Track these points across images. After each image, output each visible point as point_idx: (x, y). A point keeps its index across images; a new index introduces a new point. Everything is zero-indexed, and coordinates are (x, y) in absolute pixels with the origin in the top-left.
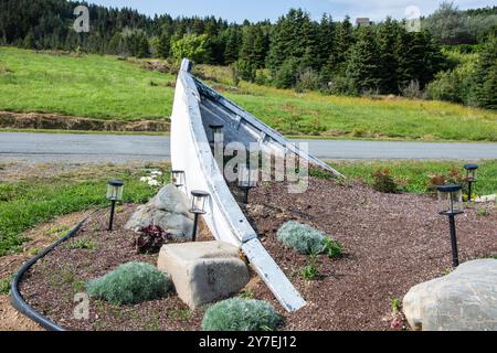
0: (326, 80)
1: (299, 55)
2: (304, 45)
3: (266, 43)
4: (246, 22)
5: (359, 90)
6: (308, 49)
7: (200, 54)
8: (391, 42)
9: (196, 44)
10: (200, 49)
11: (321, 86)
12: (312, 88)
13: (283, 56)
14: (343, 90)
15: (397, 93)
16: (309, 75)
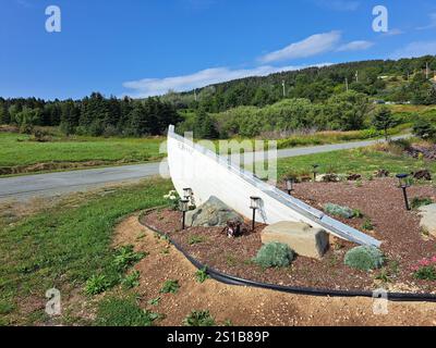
0: (121, 130)
1: (101, 117)
2: (104, 112)
3: (78, 111)
4: (57, 100)
5: (140, 134)
6: (107, 114)
7: (36, 120)
8: (152, 108)
9: (33, 114)
10: (35, 117)
11: (118, 134)
12: (113, 135)
13: (91, 118)
14: (131, 135)
15: (160, 135)
16: (110, 128)
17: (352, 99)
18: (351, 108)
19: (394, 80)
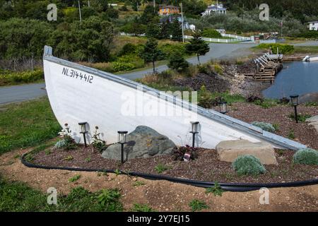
17: (97, 27)
18: (97, 37)
19: (125, 9)
